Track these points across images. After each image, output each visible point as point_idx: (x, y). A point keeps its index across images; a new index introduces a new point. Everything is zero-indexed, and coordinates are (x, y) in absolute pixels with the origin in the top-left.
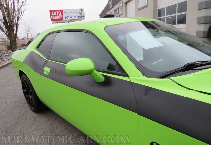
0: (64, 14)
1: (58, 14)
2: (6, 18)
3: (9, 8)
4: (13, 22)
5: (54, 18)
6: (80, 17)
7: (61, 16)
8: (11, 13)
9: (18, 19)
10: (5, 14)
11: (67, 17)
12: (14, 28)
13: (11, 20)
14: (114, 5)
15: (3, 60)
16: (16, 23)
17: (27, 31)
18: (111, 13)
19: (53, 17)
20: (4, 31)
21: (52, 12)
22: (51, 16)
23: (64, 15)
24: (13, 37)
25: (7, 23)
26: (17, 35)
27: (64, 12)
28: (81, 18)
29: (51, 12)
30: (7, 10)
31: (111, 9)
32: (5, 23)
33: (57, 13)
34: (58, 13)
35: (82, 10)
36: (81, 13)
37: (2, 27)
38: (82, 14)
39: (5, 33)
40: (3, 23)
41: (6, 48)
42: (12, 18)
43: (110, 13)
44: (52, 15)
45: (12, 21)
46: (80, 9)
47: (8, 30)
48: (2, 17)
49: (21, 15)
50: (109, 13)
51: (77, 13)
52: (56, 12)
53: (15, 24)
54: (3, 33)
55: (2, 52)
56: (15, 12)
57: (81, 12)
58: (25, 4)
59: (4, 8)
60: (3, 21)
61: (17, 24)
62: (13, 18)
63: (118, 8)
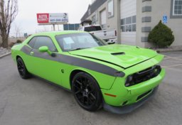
7: (47, 19)
14: (92, 13)
22: (38, 19)
23: (50, 18)
24: (5, 36)
26: (8, 35)
27: (49, 15)
29: (38, 15)
31: (90, 15)
34: (44, 16)
35: (66, 14)
45: (5, 24)
47: (2, 30)
51: (62, 16)
52: (42, 15)
53: (7, 26)
57: (65, 16)
61: (9, 26)
63: (95, 16)
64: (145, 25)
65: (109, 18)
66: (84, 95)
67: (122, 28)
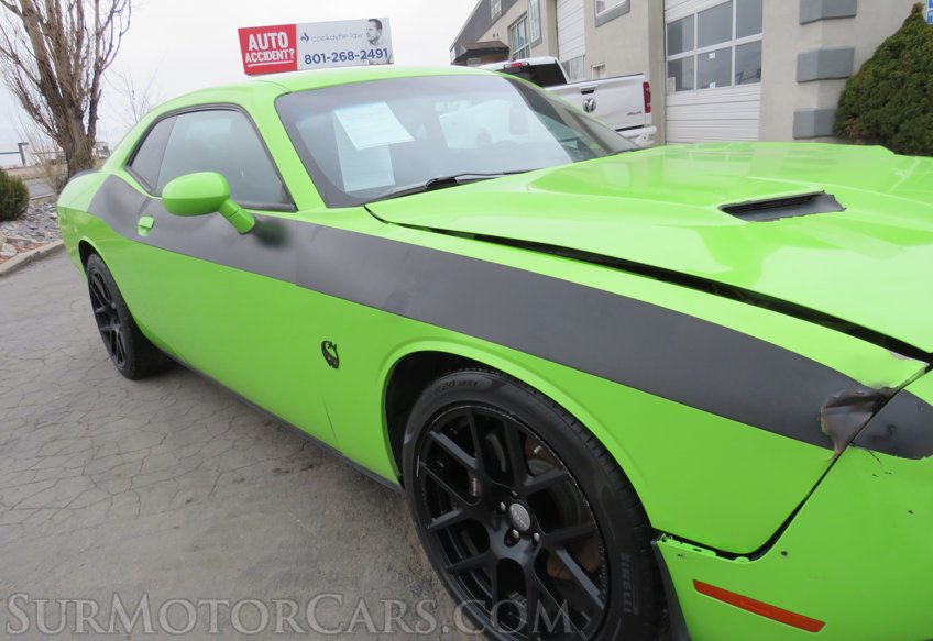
0: (300, 43)
1: (274, 46)
2: (49, 65)
3: (60, 24)
4: (79, 82)
5: (258, 62)
6: (373, 56)
7: (289, 54)
8: (70, 44)
9: (98, 71)
10: (43, 49)
11: (317, 58)
12: (83, 108)
13: (69, 74)
14: (509, 4)
15: (41, 235)
16: (91, 86)
17: (138, 116)
18: (496, 39)
19: (256, 57)
20: (41, 121)
21: (252, 37)
22: (247, 54)
23: (303, 48)
24: (79, 144)
25: (55, 87)
26: (93, 137)
27: (299, 34)
28: (375, 59)
29: (244, 34)
30: (54, 33)
31: (498, 18)
32: (47, 85)
33: (269, 39)
34: (276, 38)
35: (379, 24)
36: (377, 39)
37: (33, 101)
38: (380, 41)
39: (48, 128)
40: (39, 85)
41: (52, 186)
42: (72, 63)
43: (491, 39)
44: (250, 49)
45: (73, 79)
46: (370, 20)
47: (57, 114)
48: (34, 60)
49: (110, 50)
50: (487, 38)
51: (360, 36)
52: (265, 35)
53: (86, 90)
54: (40, 126)
55: (37, 204)
56: (85, 41)
57: (374, 33)
58: (126, 7)
59: (42, 23)
60: (39, 78)
61: (93, 91)
62: (79, 67)
63: (523, 18)
64: (820, 38)
65: (600, 23)
66: (505, 552)
67: (675, 69)
